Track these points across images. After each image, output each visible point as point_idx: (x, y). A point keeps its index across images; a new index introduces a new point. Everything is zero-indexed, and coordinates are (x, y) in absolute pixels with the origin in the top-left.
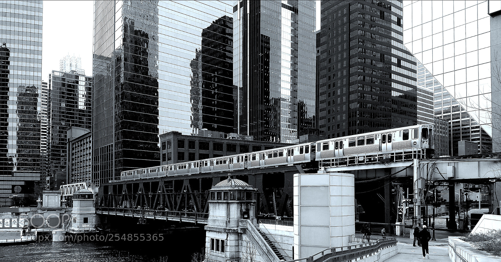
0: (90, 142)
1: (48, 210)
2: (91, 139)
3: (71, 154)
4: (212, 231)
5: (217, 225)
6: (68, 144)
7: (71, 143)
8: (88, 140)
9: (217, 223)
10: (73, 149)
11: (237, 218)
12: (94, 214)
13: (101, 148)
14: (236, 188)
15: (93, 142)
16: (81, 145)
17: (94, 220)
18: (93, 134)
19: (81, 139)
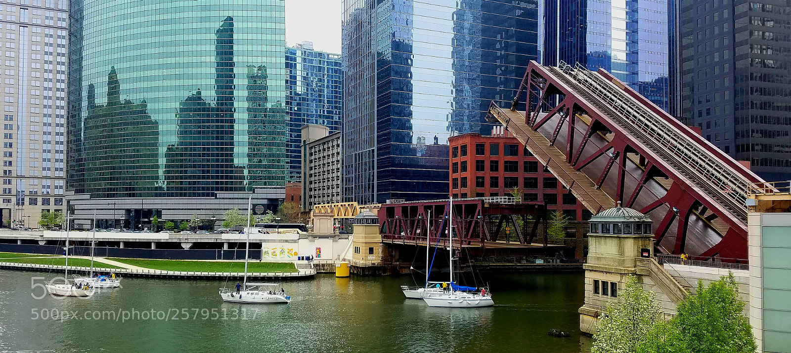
0: (338, 145)
1: (320, 237)
2: (340, 142)
3: (308, 161)
4: (595, 271)
5: (603, 264)
6: (303, 148)
7: (307, 146)
8: (335, 143)
9: (603, 262)
10: (311, 154)
11: (634, 256)
12: (381, 243)
13: (356, 154)
14: (632, 220)
15: (343, 145)
16: (324, 150)
17: (380, 250)
18: (343, 135)
19: (323, 141)
